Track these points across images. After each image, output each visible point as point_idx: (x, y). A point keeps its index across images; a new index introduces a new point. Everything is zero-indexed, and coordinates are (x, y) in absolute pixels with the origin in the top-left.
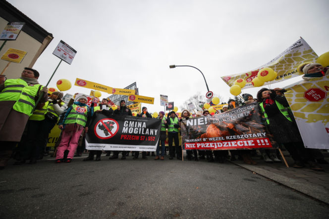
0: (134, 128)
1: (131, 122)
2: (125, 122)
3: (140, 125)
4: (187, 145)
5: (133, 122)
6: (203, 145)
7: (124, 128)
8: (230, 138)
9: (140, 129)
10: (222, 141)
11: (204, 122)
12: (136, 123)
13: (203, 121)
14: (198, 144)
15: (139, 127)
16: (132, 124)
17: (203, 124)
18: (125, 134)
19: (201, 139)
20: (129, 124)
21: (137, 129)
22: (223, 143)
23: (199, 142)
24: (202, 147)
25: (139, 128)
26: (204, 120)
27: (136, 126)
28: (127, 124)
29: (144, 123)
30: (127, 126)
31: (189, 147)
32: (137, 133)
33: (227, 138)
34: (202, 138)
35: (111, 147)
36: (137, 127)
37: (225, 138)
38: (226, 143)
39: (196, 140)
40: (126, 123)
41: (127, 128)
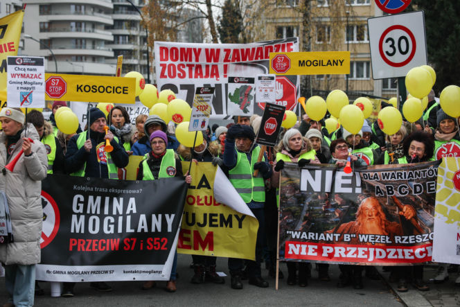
0: (102, 217)
1: (91, 198)
2: (76, 198)
3: (118, 205)
4: (291, 246)
5: (99, 199)
6: (339, 251)
7: (74, 217)
8: (402, 239)
9: (120, 219)
10: (386, 246)
11: (353, 185)
12: (107, 199)
13: (349, 181)
14: (325, 248)
15: (118, 214)
16: (94, 204)
17: (349, 190)
18: (78, 236)
19: (337, 235)
20: (86, 203)
21: (112, 220)
22: (388, 250)
23: (329, 243)
24: (337, 255)
25: (116, 217)
26: (353, 178)
27: (106, 212)
28: (81, 206)
29: (132, 201)
30: (81, 210)
31: (297, 252)
32: (112, 231)
33: (397, 239)
34: (342, 234)
36: (110, 214)
37: (392, 239)
38: (393, 251)
39: (322, 237)
40: (79, 201)
41: (82, 218)
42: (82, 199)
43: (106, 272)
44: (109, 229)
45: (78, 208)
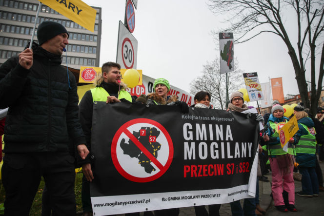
0: (209, 142)
1: (198, 125)
2: (185, 126)
3: (219, 132)
5: (204, 126)
7: (186, 144)
12: (211, 126)
15: (220, 140)
16: (201, 131)
18: (190, 162)
20: (194, 130)
27: (212, 138)
28: (191, 133)
30: (191, 138)
32: (217, 157)
35: (164, 199)
36: (215, 140)
40: (188, 130)
41: (193, 144)
42: (191, 127)
43: (214, 196)
44: (215, 154)
45: (188, 135)
